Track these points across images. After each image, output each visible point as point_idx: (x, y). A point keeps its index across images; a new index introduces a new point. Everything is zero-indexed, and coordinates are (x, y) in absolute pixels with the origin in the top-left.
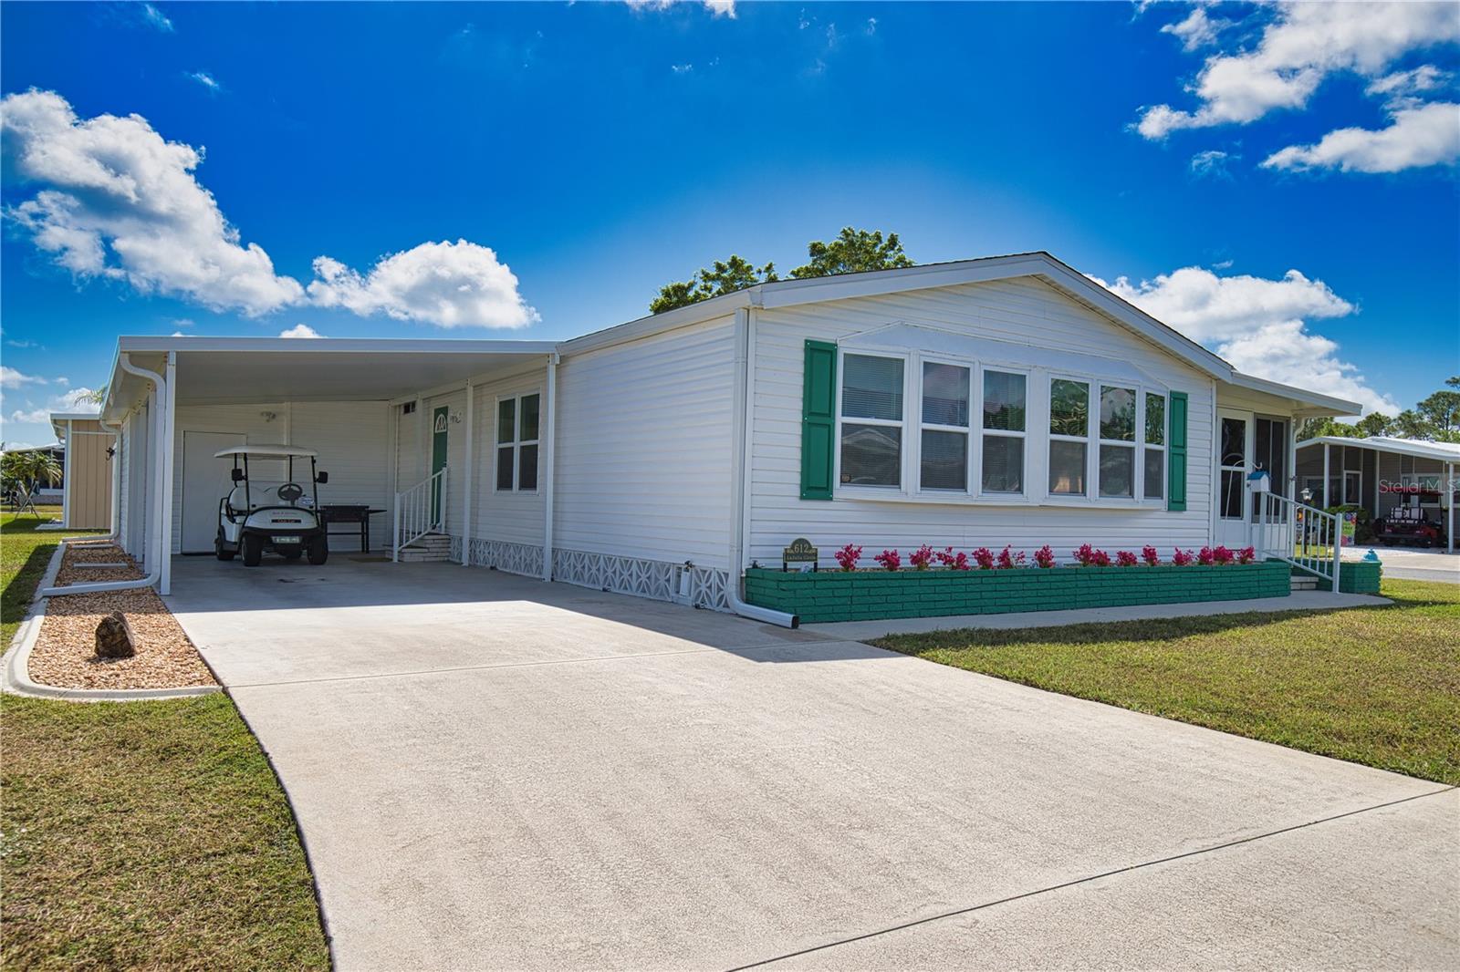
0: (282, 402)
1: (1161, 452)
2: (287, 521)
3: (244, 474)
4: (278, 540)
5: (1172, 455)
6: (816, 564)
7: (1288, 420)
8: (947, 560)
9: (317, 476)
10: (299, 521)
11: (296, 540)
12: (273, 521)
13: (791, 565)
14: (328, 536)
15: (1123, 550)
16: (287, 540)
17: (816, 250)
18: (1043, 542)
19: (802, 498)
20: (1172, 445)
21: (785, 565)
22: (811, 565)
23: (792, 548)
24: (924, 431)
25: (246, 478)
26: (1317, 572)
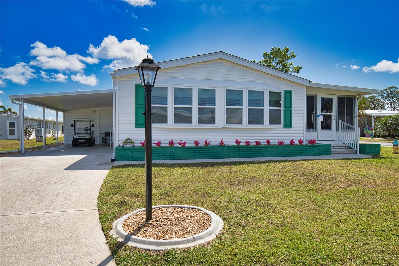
0: (97, 108)
1: (280, 110)
2: (82, 136)
3: (74, 125)
4: (80, 141)
5: (285, 111)
6: (134, 145)
7: (355, 97)
8: (180, 144)
9: (92, 125)
10: (85, 136)
11: (84, 141)
12: (79, 136)
13: (125, 146)
14: (107, 140)
15: (257, 141)
16: (82, 141)
17: (265, 55)
18: (221, 139)
19: (136, 127)
20: (285, 107)
21: (123, 145)
22: (132, 145)
23: (125, 141)
24: (175, 107)
25: (74, 126)
26: (353, 147)
